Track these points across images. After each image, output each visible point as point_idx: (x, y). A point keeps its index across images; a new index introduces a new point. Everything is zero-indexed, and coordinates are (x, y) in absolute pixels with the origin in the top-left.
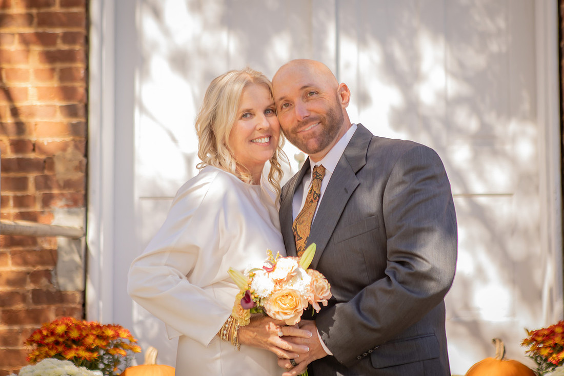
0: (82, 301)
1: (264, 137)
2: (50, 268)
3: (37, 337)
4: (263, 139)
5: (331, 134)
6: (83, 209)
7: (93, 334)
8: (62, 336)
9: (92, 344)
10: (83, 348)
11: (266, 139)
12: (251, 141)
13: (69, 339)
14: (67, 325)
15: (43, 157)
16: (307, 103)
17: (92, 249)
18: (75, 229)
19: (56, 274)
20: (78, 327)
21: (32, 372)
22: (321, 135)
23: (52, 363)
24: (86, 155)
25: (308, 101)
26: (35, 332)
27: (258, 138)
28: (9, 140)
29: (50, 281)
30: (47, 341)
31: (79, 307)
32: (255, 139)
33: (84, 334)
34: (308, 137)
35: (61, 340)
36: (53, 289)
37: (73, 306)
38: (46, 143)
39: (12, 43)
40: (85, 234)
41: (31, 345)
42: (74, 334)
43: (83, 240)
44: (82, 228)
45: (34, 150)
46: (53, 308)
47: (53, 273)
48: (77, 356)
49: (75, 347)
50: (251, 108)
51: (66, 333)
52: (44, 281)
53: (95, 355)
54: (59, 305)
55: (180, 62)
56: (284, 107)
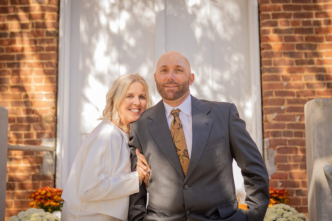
0: (54, 180)
1: (136, 109)
2: (40, 165)
3: (33, 195)
4: (135, 110)
6: (54, 139)
7: (57, 195)
8: (44, 195)
9: (57, 199)
10: (53, 201)
11: (137, 110)
12: (130, 110)
13: (47, 196)
14: (46, 190)
15: (37, 116)
17: (58, 157)
18: (51, 148)
19: (42, 167)
20: (51, 192)
21: (23, 215)
22: (176, 93)
23: (34, 211)
26: (32, 193)
27: (133, 109)
28: (23, 109)
29: (40, 171)
30: (37, 197)
31: (53, 182)
32: (132, 109)
33: (53, 194)
35: (43, 197)
36: (41, 174)
37: (50, 181)
38: (38, 110)
39: (24, 67)
40: (55, 150)
41: (31, 199)
42: (49, 195)
43: (54, 153)
44: (54, 147)
45: (33, 113)
46: (41, 182)
47: (41, 167)
48: (50, 204)
49: (49, 200)
50: (133, 93)
51: (46, 194)
52: (37, 170)
53: (58, 204)
54: (43, 181)
55: (100, 77)
56: (163, 71)
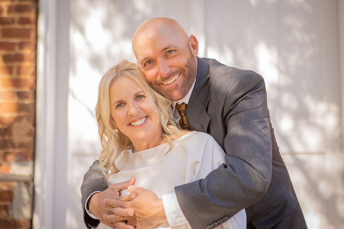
0: (30, 227)
2: (8, 203)
5: (189, 82)
6: (31, 163)
16: (167, 60)
17: (38, 190)
18: (26, 177)
19: (12, 208)
22: (182, 86)
24: (35, 125)
25: (168, 58)
29: (8, 213)
34: (171, 89)
36: (9, 219)
40: (33, 180)
43: (31, 184)
47: (10, 207)
52: (4, 213)
56: (147, 64)
